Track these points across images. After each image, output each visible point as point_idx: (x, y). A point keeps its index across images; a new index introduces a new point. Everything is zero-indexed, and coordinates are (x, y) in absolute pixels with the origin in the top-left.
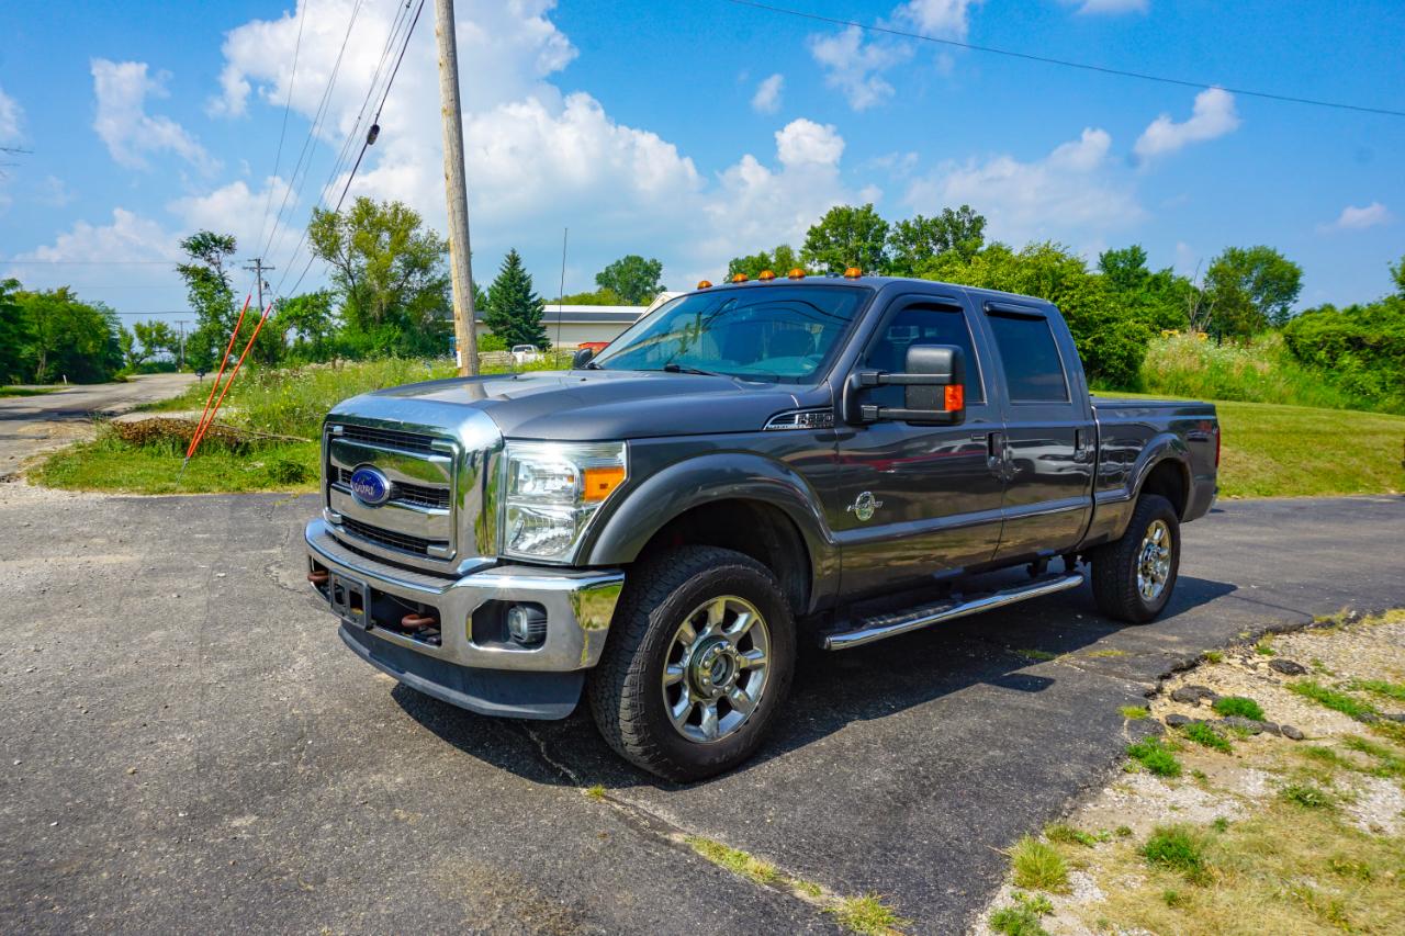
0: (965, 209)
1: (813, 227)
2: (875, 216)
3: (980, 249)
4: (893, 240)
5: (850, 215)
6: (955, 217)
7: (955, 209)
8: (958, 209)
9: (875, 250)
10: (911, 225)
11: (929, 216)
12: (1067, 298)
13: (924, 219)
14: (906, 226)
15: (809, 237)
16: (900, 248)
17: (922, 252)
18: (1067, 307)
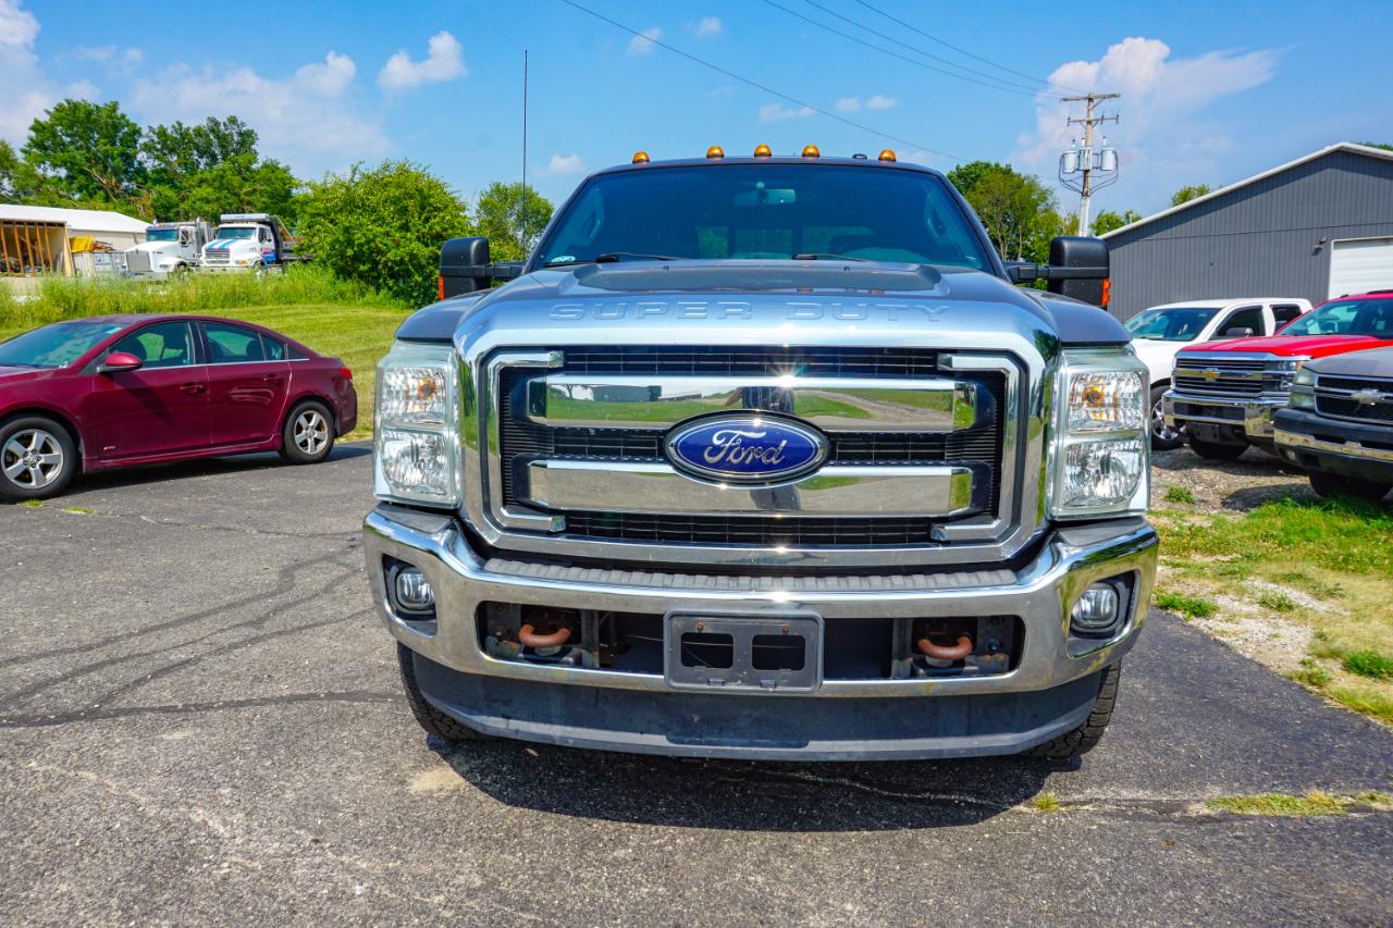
0: (233, 120)
1: (36, 121)
2: (123, 116)
3: (254, 166)
4: (147, 148)
5: (90, 113)
6: (222, 127)
7: (222, 119)
8: (226, 120)
9: (128, 158)
10: (169, 131)
11: (191, 124)
12: (437, 219)
13: (185, 126)
14: (162, 133)
15: (33, 134)
16: (157, 158)
17: (186, 164)
18: (438, 228)
